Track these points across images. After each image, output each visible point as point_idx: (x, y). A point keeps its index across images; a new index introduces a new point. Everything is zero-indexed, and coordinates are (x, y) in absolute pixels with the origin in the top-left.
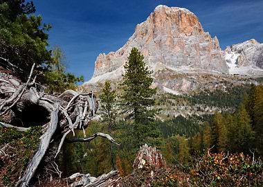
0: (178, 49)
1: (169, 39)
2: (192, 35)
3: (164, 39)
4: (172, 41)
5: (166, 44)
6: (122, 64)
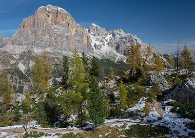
0: (47, 36)
2: (63, 27)
3: (38, 30)
4: (44, 32)
5: (39, 33)
6: (7, 44)
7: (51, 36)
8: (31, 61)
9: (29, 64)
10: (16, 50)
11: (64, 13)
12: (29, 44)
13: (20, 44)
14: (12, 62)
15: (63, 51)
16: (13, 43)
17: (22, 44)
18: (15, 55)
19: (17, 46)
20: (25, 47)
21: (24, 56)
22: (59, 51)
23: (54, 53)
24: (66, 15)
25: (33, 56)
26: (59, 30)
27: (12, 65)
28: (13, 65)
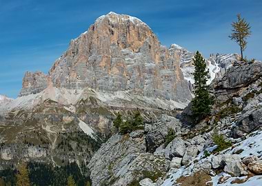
0: (115, 70)
1: (105, 59)
2: (139, 51)
3: (99, 59)
4: (109, 62)
5: (101, 64)
6: (46, 86)
7: (122, 69)
8: (101, 117)
9: (97, 122)
10: (65, 96)
11: (141, 27)
12: (87, 85)
13: (70, 86)
14: (68, 119)
15: (146, 97)
16: (57, 85)
17: (74, 86)
18: (68, 106)
19: (66, 91)
20: (80, 91)
21: (84, 108)
22: (139, 97)
23: (132, 102)
24: (145, 29)
25: (101, 108)
26: (132, 57)
27: (67, 125)
28: (69, 124)
